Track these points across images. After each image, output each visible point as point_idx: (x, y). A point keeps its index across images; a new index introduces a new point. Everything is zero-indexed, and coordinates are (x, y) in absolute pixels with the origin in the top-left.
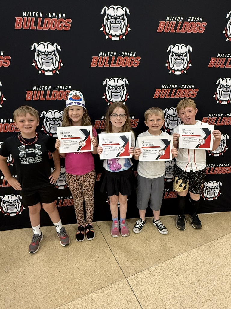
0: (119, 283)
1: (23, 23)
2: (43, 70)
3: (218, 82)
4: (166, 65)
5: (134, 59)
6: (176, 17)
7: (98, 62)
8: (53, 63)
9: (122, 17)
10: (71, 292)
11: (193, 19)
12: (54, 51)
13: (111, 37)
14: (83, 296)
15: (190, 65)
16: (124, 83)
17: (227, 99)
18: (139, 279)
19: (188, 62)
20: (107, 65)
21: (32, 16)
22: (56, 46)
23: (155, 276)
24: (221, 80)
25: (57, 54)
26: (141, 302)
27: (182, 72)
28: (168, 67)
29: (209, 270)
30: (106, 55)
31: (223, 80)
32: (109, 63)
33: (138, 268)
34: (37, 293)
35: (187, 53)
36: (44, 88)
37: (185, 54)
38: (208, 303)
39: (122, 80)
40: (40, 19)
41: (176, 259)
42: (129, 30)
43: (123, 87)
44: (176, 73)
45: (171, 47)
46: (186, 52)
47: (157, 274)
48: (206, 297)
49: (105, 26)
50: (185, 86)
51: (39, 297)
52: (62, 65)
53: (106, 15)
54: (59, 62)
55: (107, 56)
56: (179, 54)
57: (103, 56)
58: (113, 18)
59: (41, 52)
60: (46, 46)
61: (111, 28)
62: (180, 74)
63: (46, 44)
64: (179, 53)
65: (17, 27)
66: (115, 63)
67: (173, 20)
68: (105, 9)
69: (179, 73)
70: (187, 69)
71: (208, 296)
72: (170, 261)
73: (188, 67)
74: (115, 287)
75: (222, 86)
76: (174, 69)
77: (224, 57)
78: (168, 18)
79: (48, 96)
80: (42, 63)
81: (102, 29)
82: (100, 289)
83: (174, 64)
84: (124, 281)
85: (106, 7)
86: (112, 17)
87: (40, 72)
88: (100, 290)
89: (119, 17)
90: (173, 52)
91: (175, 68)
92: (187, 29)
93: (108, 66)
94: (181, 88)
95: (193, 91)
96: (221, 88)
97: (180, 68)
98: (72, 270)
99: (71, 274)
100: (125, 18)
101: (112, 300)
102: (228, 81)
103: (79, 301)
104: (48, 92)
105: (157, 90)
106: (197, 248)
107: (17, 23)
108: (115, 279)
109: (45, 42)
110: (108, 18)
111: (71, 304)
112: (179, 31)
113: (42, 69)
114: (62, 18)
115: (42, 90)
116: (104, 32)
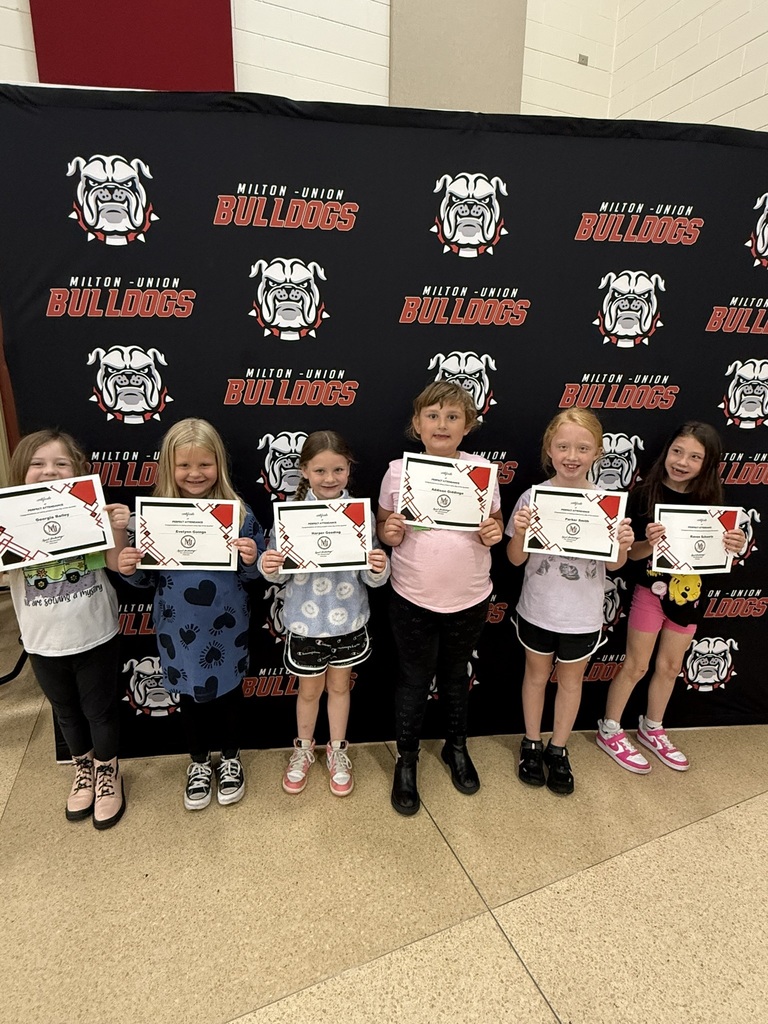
0: (471, 925)
1: (235, 211)
2: (276, 327)
3: (730, 369)
4: (597, 322)
5: (514, 306)
6: (625, 204)
7: (419, 310)
8: (302, 311)
9: (488, 200)
10: (338, 946)
11: (668, 209)
12: (308, 281)
13: (455, 250)
14: (373, 957)
15: (659, 324)
16: (483, 367)
17: (754, 415)
18: (527, 914)
19: (653, 318)
20: (442, 320)
21: (260, 195)
22: (315, 267)
23: (572, 909)
24: (739, 364)
25: (314, 288)
26: (544, 983)
27: (638, 341)
28: (601, 329)
29: (727, 895)
30: (439, 294)
31: (744, 365)
32: (448, 313)
33: (521, 881)
34: (241, 943)
35: (652, 293)
36: (275, 373)
37: (647, 295)
38: (736, 993)
39: (479, 359)
40: (279, 203)
41: (627, 860)
42: (504, 232)
43: (481, 375)
44: (622, 344)
45: (610, 277)
46: (649, 292)
47: (577, 902)
48: (728, 977)
49: (442, 223)
50: (645, 379)
51: (248, 955)
52: (325, 315)
53: (448, 195)
54: (317, 309)
55: (443, 296)
56: (631, 296)
57: (433, 297)
58: (464, 204)
59: (274, 282)
60: (288, 268)
61: (456, 227)
62: (632, 345)
63: (288, 263)
64: (629, 293)
65: (221, 218)
66: (462, 315)
67: (616, 211)
68: (445, 180)
69: (629, 344)
70: (650, 335)
71: (735, 973)
72: (609, 864)
73: (654, 330)
74: (462, 935)
75: (741, 380)
76: (615, 335)
77: (748, 307)
78: (604, 207)
79: (282, 395)
80: (275, 310)
81: (434, 229)
82: (419, 940)
83: (617, 319)
84: (486, 918)
85: (447, 176)
86: (461, 200)
87: (267, 332)
88: (420, 943)
89: (480, 200)
90: (615, 290)
91: (620, 330)
92: (653, 233)
93: (444, 320)
94: (632, 382)
95: (664, 392)
96: (738, 384)
97: (632, 332)
98: (333, 879)
99: (332, 892)
100: (496, 203)
101: (459, 973)
102: (758, 368)
103: (362, 972)
104: (284, 384)
105: (569, 387)
106: (682, 830)
107: (222, 209)
108: (458, 911)
109: (288, 259)
110: (451, 204)
111: (342, 982)
112: (630, 238)
113: (273, 324)
114: (334, 199)
115: (267, 377)
116: (440, 236)
